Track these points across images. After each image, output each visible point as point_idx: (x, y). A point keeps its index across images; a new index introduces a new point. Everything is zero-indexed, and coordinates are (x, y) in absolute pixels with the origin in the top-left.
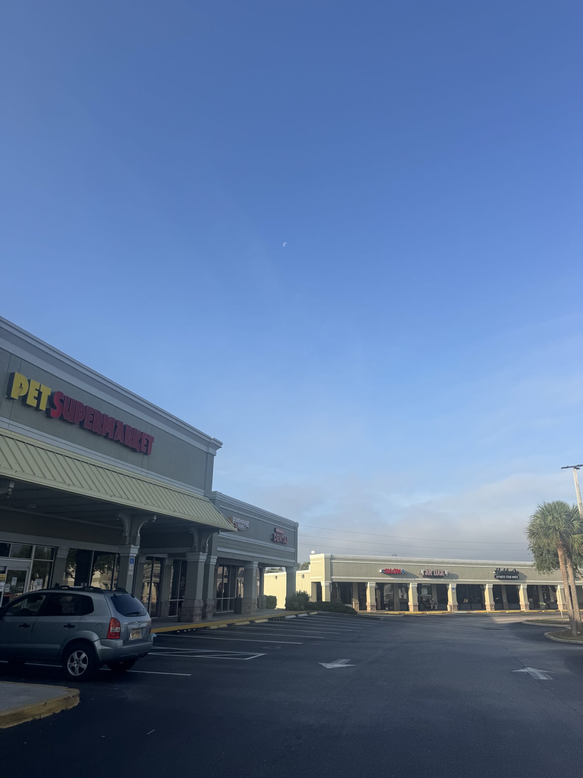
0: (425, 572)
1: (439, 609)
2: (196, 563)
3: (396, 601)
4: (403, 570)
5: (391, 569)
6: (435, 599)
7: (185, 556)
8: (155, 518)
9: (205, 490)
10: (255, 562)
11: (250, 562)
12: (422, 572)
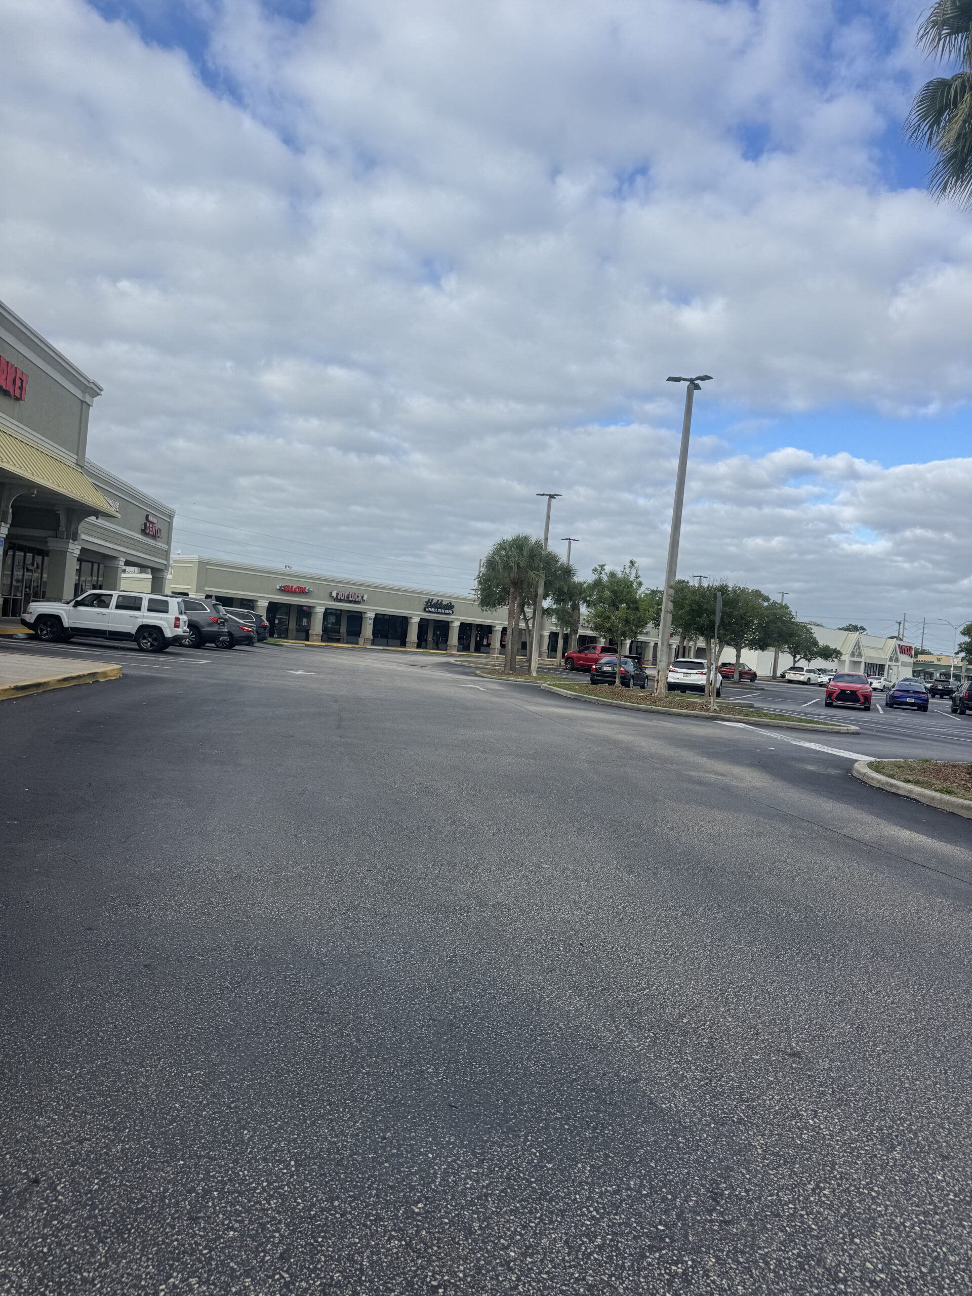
0: (338, 594)
1: (347, 643)
2: (64, 553)
3: (292, 625)
4: (308, 589)
5: (292, 587)
6: (343, 629)
7: (47, 542)
8: (35, 492)
9: (77, 455)
10: (122, 559)
11: (115, 558)
12: (334, 594)
